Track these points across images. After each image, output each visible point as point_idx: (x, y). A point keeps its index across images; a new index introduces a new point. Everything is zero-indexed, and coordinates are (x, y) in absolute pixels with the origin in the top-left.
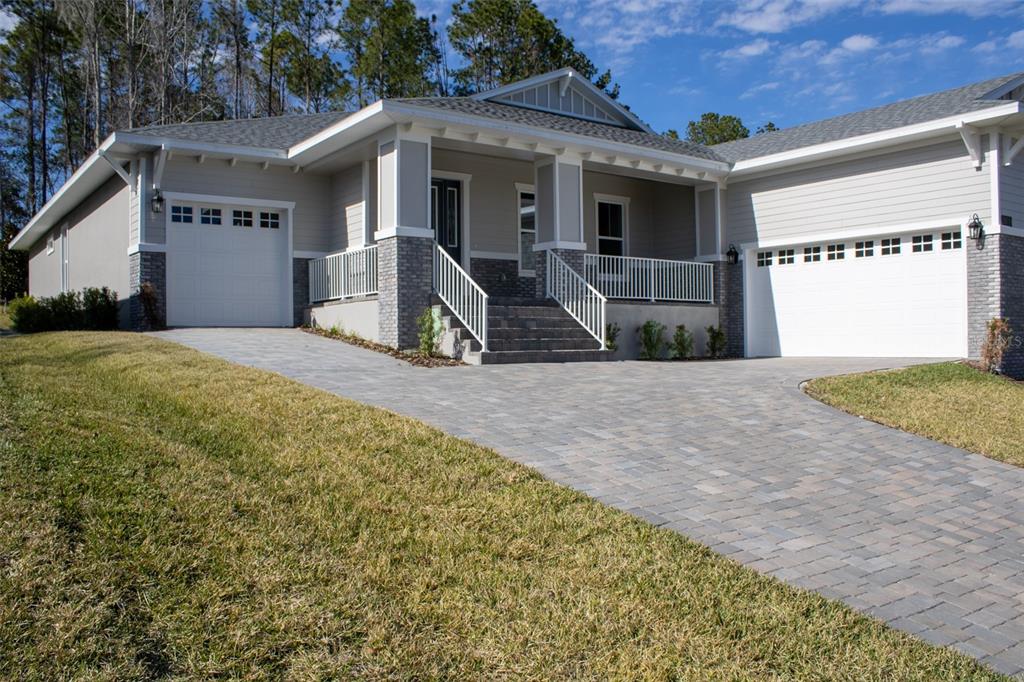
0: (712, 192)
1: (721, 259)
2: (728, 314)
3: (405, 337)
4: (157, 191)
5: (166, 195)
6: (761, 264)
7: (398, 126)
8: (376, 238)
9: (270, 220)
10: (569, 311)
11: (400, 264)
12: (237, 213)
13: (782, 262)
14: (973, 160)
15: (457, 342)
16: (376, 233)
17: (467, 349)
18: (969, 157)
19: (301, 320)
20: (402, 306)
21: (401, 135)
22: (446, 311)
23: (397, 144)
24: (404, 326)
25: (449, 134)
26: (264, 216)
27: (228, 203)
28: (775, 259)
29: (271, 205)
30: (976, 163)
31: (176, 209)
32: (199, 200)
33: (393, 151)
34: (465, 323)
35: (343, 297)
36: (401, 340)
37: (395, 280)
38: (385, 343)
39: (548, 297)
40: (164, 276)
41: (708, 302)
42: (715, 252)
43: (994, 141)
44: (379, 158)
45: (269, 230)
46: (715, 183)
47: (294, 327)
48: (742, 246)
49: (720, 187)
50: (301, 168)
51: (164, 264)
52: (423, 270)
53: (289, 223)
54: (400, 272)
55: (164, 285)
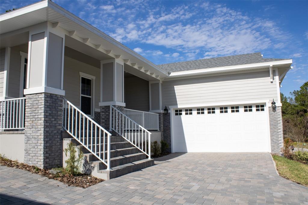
0: (158, 84)
1: (162, 112)
2: (164, 135)
3: (48, 160)
6: (176, 114)
7: (48, 22)
8: (25, 94)
10: (125, 138)
11: (45, 112)
13: (187, 114)
14: (271, 79)
15: (87, 163)
16: (25, 90)
18: (269, 78)
20: (46, 139)
21: (50, 29)
22: (75, 142)
23: (47, 33)
24: (47, 153)
25: (74, 36)
28: (184, 113)
30: (272, 80)
34: (91, 151)
36: (45, 162)
37: (42, 122)
38: (31, 164)
39: (111, 130)
41: (157, 130)
42: (159, 109)
43: (277, 73)
46: (160, 80)
48: (170, 107)
52: (58, 116)
54: (46, 116)
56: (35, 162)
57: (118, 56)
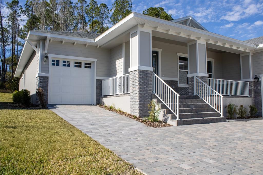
0: (248, 56)
1: (252, 80)
3: (142, 112)
4: (46, 54)
5: (49, 55)
7: (139, 25)
8: (129, 71)
9: (88, 65)
10: (205, 101)
11: (139, 82)
12: (76, 63)
15: (164, 115)
16: (129, 69)
17: (170, 118)
19: (99, 103)
20: (141, 99)
21: (140, 29)
22: (159, 101)
23: (139, 32)
24: (141, 107)
25: (158, 30)
26: (86, 64)
27: (72, 59)
29: (88, 60)
31: (53, 61)
32: (61, 58)
33: (137, 35)
34: (168, 107)
35: (115, 94)
36: (140, 113)
37: (138, 88)
38: (132, 114)
39: (195, 95)
40: (48, 85)
41: (248, 96)
42: (250, 78)
44: (130, 39)
45: (88, 69)
46: (249, 53)
47: (96, 105)
48: (260, 75)
49: (251, 54)
50: (100, 47)
51: (48, 81)
52: (149, 84)
53: (95, 66)
54: (140, 85)
55: (47, 89)
56: (135, 113)
57: (199, 38)
